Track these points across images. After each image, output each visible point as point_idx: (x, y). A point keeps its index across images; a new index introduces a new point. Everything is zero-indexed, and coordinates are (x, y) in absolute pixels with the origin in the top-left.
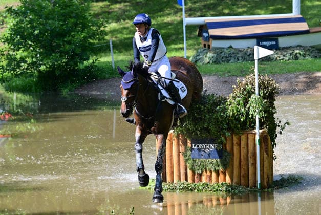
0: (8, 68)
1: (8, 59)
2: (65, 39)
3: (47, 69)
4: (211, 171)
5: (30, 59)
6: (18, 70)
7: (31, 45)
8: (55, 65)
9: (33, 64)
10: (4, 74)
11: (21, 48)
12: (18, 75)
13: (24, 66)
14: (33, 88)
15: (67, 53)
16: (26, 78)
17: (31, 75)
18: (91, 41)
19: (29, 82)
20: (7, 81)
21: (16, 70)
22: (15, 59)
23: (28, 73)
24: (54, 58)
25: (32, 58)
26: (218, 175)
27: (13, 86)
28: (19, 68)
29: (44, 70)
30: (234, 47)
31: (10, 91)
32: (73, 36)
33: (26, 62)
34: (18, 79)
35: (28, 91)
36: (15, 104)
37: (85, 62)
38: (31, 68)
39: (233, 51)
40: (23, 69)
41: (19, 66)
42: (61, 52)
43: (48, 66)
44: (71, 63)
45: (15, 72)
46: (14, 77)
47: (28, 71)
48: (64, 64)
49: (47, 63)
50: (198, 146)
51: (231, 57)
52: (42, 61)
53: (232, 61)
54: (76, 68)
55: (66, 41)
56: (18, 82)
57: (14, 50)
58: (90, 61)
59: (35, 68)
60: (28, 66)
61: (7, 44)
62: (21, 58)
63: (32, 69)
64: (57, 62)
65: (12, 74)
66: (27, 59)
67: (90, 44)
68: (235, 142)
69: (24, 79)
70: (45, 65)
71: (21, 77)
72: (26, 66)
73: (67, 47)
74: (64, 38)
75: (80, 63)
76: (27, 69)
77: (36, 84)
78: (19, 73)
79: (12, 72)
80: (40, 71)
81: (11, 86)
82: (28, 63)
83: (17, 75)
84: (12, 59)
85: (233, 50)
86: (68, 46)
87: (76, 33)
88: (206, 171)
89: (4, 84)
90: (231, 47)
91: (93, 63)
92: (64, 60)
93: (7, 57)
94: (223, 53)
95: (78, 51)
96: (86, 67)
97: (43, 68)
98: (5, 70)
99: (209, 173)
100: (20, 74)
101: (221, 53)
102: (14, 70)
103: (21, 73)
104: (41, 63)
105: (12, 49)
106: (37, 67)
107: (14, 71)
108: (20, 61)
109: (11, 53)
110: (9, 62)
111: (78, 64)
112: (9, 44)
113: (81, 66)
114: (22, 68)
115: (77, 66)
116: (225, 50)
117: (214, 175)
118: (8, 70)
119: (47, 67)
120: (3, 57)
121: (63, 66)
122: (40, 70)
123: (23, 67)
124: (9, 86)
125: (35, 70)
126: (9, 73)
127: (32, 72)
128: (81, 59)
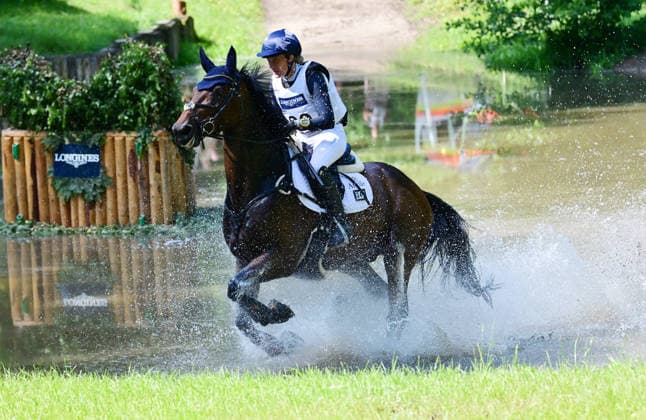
0: (490, 27)
1: (490, 9)
3: (564, 28)
5: (532, 8)
6: (509, 30)
8: (577, 19)
9: (537, 18)
10: (484, 37)
12: (509, 39)
13: (520, 22)
14: (538, 63)
16: (524, 45)
17: (534, 40)
19: (529, 52)
20: (488, 50)
21: (505, 31)
22: (503, 10)
23: (527, 35)
24: (575, 6)
25: (535, 6)
27: (499, 61)
28: (511, 26)
29: (557, 30)
31: (495, 69)
33: (522, 15)
34: (509, 46)
35: (527, 68)
36: (504, 92)
37: (633, 14)
38: (533, 26)
40: (519, 28)
41: (511, 22)
43: (565, 22)
44: (608, 16)
45: (504, 34)
46: (501, 43)
47: (528, 32)
48: (594, 18)
49: (563, 16)
52: (553, 12)
54: (617, 25)
56: (509, 52)
59: (540, 25)
60: (527, 23)
62: (514, 8)
63: (535, 28)
64: (581, 14)
65: (498, 37)
66: (525, 10)
69: (520, 46)
70: (558, 19)
71: (513, 42)
72: (523, 21)
75: (623, 15)
76: (526, 28)
77: (543, 55)
78: (511, 35)
79: (498, 34)
80: (549, 32)
81: (496, 59)
82: (527, 16)
83: (506, 40)
84: (497, 9)
89: (483, 57)
92: (594, 11)
93: (489, 6)
96: (635, 22)
97: (554, 25)
98: (486, 31)
100: (512, 37)
102: (501, 29)
103: (515, 35)
104: (551, 16)
106: (544, 24)
107: (502, 32)
108: (513, 12)
110: (492, 16)
111: (621, 17)
113: (627, 21)
114: (516, 27)
115: (619, 20)
118: (491, 30)
119: (562, 23)
120: (481, 7)
121: (593, 22)
122: (550, 29)
123: (518, 25)
124: (493, 58)
125: (539, 29)
126: (492, 35)
127: (535, 33)
128: (625, 9)
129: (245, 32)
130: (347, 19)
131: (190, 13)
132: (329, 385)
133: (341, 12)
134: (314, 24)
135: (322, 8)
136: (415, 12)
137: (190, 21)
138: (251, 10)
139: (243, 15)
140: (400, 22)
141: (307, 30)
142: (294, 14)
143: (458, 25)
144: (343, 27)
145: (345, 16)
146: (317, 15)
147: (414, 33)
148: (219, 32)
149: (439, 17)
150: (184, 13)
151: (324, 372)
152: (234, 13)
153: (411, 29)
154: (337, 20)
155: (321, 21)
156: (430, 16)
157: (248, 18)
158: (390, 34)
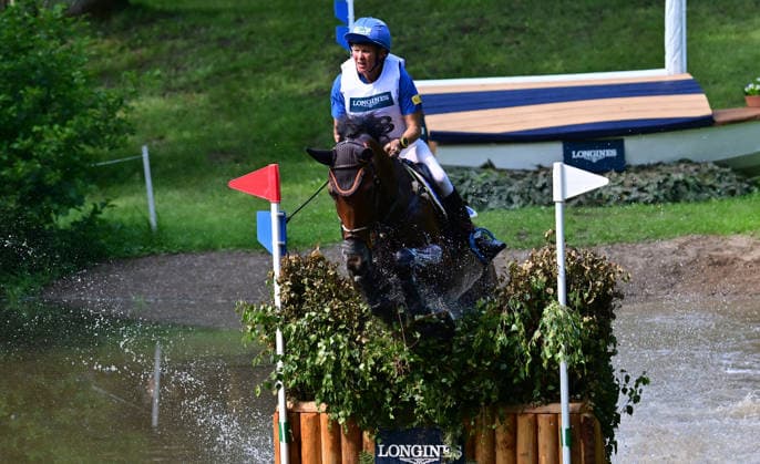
2: (16, 146)
15: (19, 184)
18: (89, 150)
30: (498, 165)
32: (38, 138)
37: (72, 211)
39: (494, 176)
50: (394, 451)
51: (490, 193)
53: (491, 205)
54: (47, 227)
55: (15, 151)
58: (88, 207)
67: (88, 158)
68: (500, 438)
73: (21, 167)
74: (11, 142)
75: (56, 212)
85: (496, 174)
86: (23, 164)
87: (45, 127)
90: (489, 166)
91: (95, 212)
94: (467, 183)
95: (53, 178)
101: (462, 181)
111: (53, 216)
113: (63, 222)
115: (50, 220)
116: (473, 175)
128: (60, 203)
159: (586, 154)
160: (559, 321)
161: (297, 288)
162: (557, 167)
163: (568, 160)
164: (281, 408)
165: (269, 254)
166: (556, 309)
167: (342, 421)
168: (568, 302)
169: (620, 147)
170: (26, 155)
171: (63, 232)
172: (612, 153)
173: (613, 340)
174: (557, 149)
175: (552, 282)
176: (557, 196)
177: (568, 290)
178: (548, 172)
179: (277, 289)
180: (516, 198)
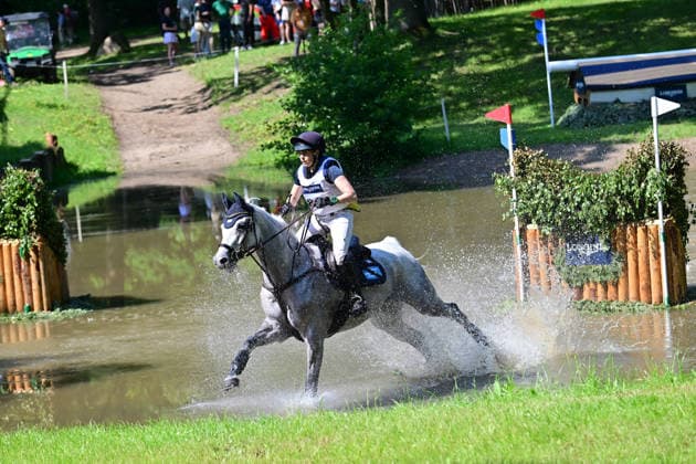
2: (376, 101)
3: (353, 146)
4: (595, 283)
5: (328, 131)
7: (327, 113)
8: (363, 139)
9: (332, 139)
11: (312, 117)
24: (361, 129)
25: (330, 130)
26: (606, 288)
29: (348, 148)
30: (622, 100)
42: (371, 120)
43: (353, 141)
48: (376, 137)
49: (352, 137)
50: (574, 247)
51: (618, 115)
52: (344, 134)
53: (619, 121)
54: (394, 142)
55: (377, 104)
57: (302, 120)
59: (335, 144)
61: (292, 112)
63: (331, 147)
64: (366, 135)
70: (348, 139)
73: (380, 112)
74: (374, 100)
75: (399, 135)
80: (342, 150)
85: (621, 105)
87: (391, 91)
88: (588, 282)
90: (617, 101)
92: (376, 132)
93: (294, 131)
94: (607, 110)
95: (396, 116)
96: (409, 140)
97: (346, 144)
99: (592, 285)
101: (604, 110)
104: (343, 137)
105: (300, 120)
106: (338, 143)
109: (299, 125)
111: (397, 137)
112: (295, 112)
113: (402, 139)
115: (396, 139)
116: (610, 106)
117: (600, 287)
119: (351, 142)
120: (288, 132)
121: (375, 141)
122: (342, 147)
125: (334, 147)
128: (400, 129)
129: (104, 158)
130: (184, 145)
131: (60, 144)
132: (175, 432)
133: (178, 140)
134: (158, 150)
135: (164, 137)
136: (237, 138)
137: (61, 151)
138: (109, 141)
139: (101, 144)
140: (226, 145)
141: (151, 155)
142: (142, 142)
143: (270, 146)
144: (181, 152)
145: (183, 142)
146: (161, 143)
147: (238, 154)
148: (84, 160)
149: (256, 141)
150: (56, 145)
151: (172, 423)
152: (94, 143)
153: (234, 151)
154: (176, 146)
155: (164, 148)
156: (249, 140)
157: (106, 147)
158: (218, 156)
159: (667, 93)
160: (655, 179)
161: (522, 166)
162: (653, 99)
163: (658, 95)
164: (517, 228)
165: (508, 151)
166: (654, 172)
167: (548, 233)
168: (661, 169)
169: (684, 89)
170: (382, 106)
171: (403, 144)
172: (681, 92)
173: (684, 187)
174: (651, 90)
175: (652, 158)
176: (654, 115)
177: (661, 163)
178: (649, 103)
179: (512, 168)
180: (632, 117)
